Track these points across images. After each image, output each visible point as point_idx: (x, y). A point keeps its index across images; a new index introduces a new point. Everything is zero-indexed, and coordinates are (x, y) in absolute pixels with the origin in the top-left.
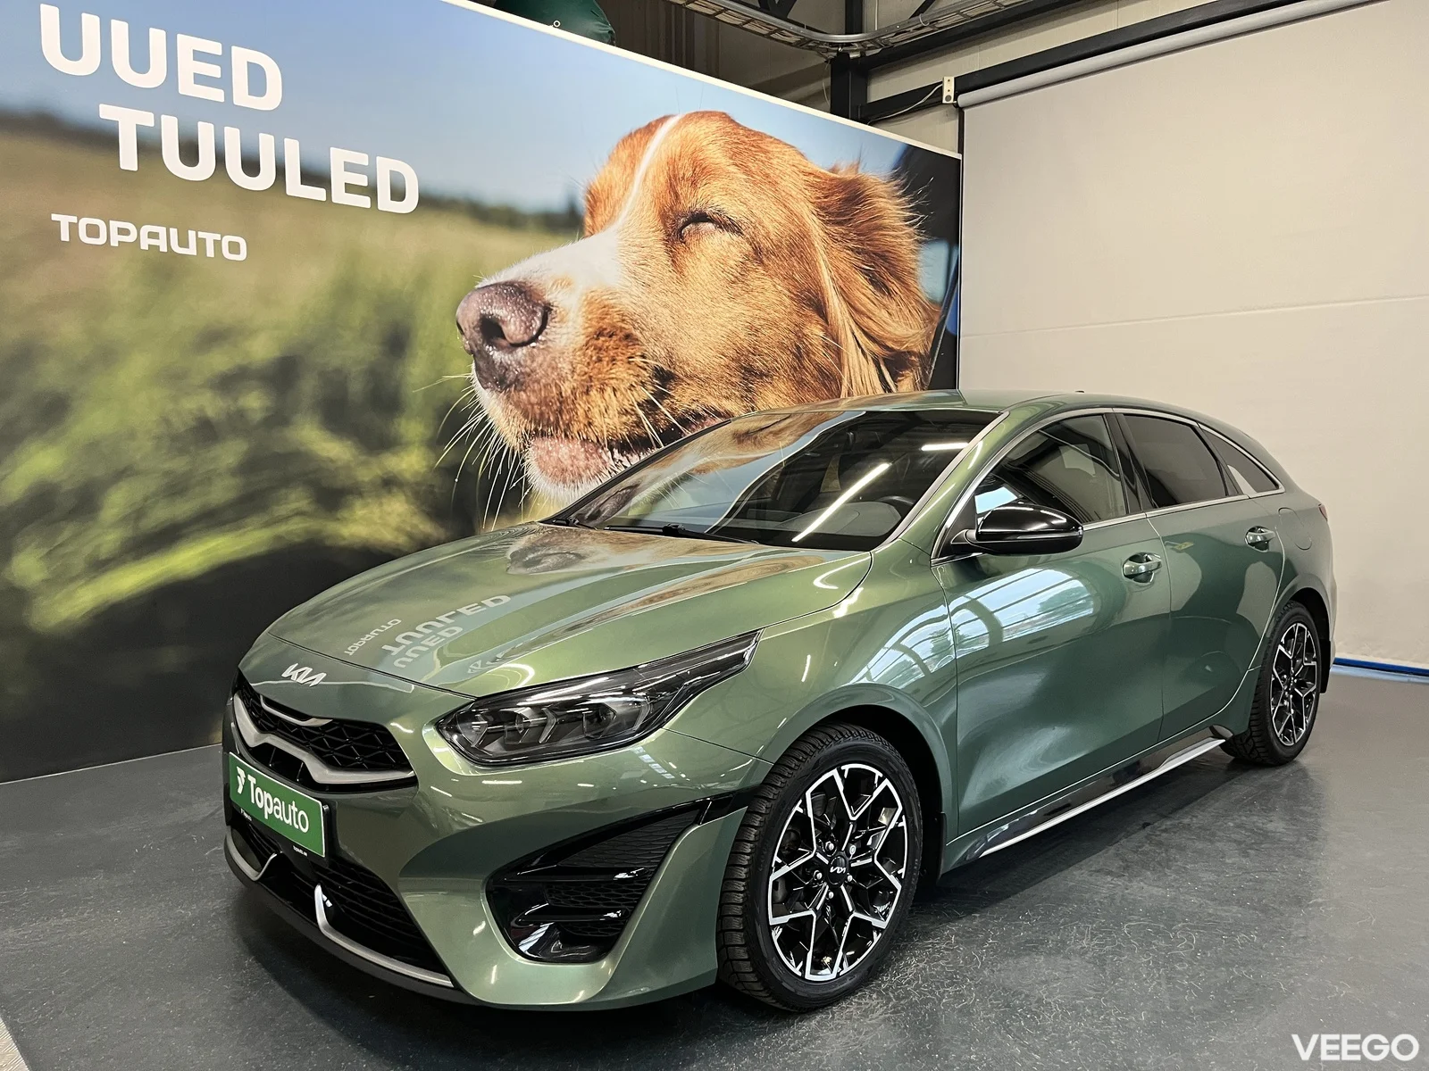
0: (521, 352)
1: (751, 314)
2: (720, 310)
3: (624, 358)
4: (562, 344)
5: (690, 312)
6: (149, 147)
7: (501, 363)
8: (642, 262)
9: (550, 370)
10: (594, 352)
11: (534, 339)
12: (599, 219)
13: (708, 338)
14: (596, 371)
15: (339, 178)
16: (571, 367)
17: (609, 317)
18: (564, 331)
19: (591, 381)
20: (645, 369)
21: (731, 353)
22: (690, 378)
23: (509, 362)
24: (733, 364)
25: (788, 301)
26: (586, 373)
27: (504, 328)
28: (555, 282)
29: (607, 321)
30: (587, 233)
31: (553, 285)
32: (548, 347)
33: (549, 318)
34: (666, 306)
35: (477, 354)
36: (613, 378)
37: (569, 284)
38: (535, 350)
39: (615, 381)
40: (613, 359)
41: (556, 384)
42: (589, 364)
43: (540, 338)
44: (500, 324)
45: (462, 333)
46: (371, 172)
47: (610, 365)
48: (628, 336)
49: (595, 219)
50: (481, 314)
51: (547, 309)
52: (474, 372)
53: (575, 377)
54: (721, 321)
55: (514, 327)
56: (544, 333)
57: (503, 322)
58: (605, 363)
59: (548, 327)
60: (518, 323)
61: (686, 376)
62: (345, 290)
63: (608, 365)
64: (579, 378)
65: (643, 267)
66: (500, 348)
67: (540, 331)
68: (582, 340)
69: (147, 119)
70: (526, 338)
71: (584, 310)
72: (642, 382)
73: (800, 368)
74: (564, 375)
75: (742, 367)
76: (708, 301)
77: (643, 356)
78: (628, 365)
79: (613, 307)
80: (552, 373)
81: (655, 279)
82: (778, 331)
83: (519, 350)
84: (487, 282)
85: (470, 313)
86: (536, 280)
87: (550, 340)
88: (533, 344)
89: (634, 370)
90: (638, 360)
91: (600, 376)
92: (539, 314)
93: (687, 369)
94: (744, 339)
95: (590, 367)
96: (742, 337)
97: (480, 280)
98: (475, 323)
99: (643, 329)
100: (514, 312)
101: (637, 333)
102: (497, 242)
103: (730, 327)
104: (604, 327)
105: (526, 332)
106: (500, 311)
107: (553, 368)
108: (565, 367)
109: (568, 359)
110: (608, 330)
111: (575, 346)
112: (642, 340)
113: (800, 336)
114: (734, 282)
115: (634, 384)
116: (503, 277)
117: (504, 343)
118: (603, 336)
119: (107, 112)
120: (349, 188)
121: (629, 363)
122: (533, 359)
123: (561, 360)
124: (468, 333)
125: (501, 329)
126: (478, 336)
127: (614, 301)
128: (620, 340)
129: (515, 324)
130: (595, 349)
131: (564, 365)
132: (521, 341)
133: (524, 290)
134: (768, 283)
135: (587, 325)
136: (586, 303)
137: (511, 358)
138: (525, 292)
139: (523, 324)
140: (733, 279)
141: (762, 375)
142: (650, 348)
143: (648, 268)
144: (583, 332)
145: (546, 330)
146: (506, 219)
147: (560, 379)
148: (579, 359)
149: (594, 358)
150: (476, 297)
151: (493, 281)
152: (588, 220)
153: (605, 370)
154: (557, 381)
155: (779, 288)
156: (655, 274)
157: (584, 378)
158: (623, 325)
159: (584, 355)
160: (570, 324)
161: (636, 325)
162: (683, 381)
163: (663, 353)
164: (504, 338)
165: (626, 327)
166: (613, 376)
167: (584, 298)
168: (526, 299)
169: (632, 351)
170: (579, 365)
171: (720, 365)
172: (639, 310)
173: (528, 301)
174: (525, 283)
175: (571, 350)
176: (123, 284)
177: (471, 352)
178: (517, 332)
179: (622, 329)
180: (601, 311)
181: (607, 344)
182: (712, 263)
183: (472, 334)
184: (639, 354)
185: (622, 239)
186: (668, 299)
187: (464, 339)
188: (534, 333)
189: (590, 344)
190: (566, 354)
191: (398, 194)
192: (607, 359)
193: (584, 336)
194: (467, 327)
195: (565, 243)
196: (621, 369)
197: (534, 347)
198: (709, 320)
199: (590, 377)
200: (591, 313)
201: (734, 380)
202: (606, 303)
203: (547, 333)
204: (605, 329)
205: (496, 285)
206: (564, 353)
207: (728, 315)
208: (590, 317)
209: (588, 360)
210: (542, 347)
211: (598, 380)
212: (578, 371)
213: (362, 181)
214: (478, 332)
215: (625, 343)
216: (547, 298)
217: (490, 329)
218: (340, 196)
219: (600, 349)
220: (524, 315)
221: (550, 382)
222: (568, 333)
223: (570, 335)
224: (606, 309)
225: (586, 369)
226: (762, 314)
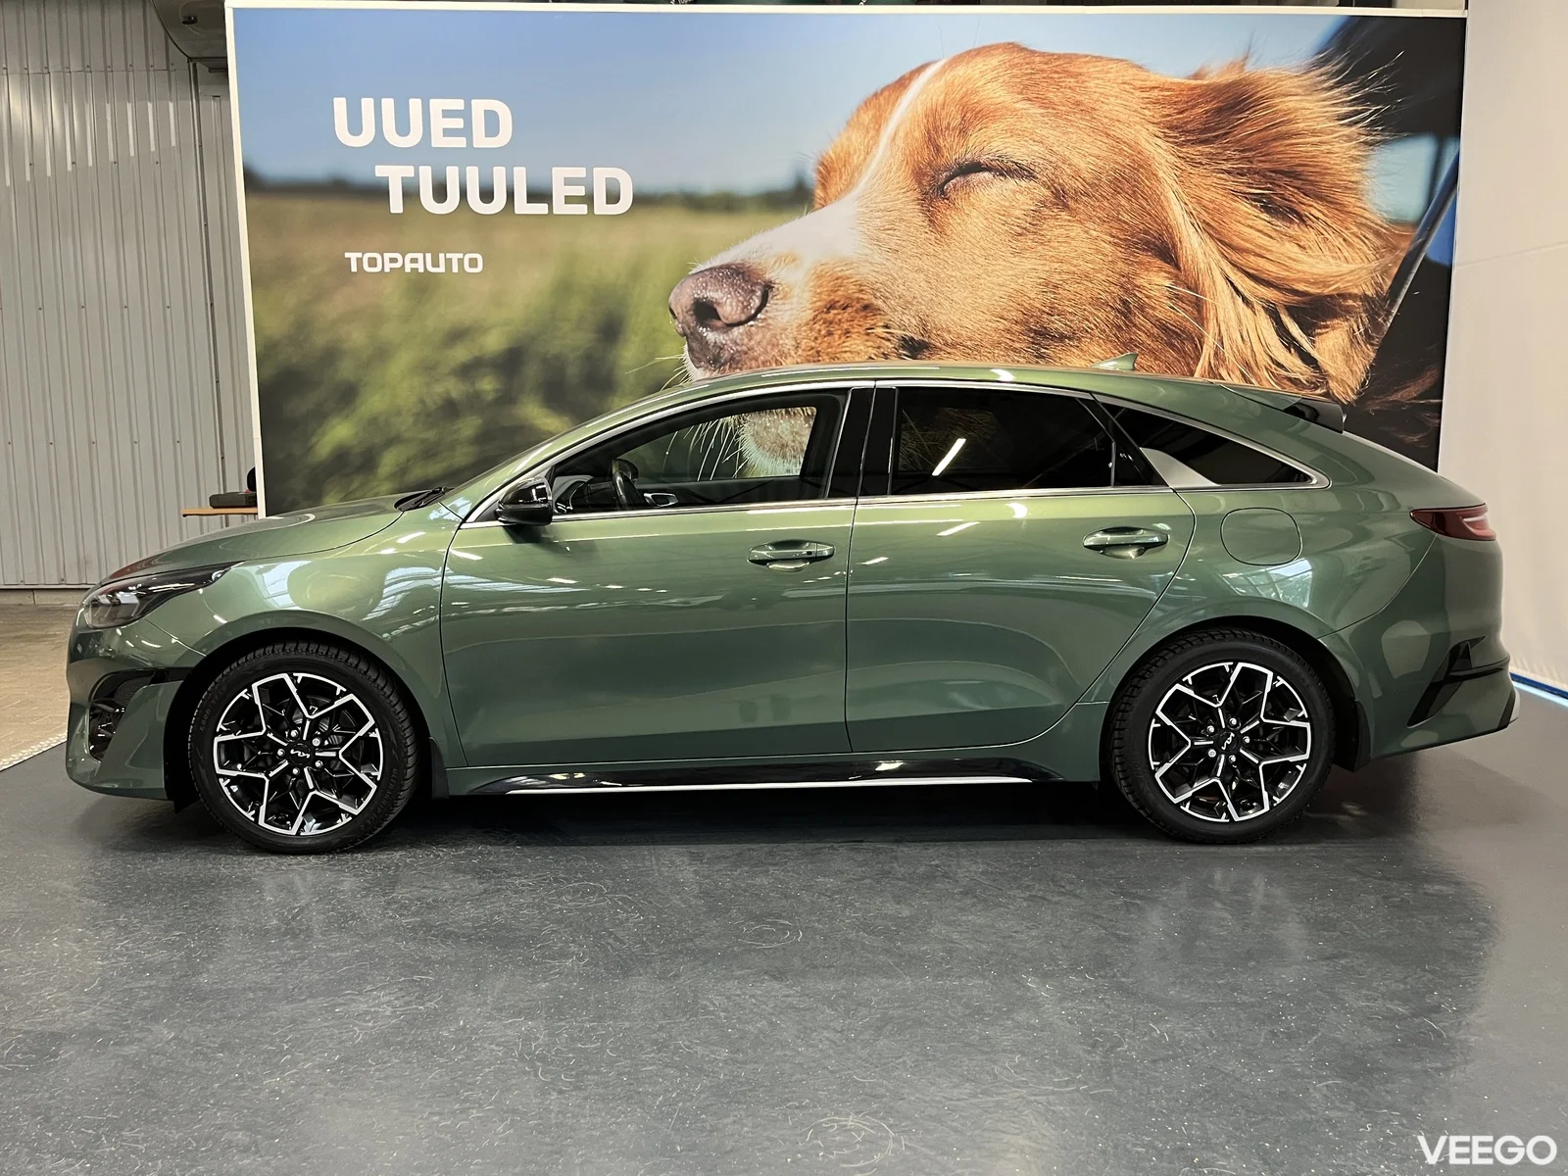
0: (736, 332)
1: (1047, 268)
2: (997, 267)
3: (861, 330)
4: (785, 321)
5: (954, 274)
6: (411, 194)
7: (715, 342)
8: (887, 227)
9: (769, 347)
10: (824, 326)
11: (753, 317)
12: (832, 190)
13: (980, 301)
14: (825, 345)
15: (559, 192)
16: (794, 343)
17: (842, 289)
18: (787, 307)
19: (819, 356)
20: (889, 340)
21: (1015, 315)
22: (953, 346)
23: (724, 342)
24: (1017, 328)
25: (1108, 248)
26: (812, 348)
27: (719, 310)
28: (778, 259)
29: (840, 293)
30: (817, 206)
31: (776, 262)
32: (769, 324)
33: (770, 296)
34: (920, 270)
35: (690, 336)
36: (846, 352)
37: (794, 260)
38: (753, 328)
39: (848, 354)
40: (847, 332)
41: (777, 360)
42: (816, 338)
43: (759, 316)
44: (715, 306)
45: (675, 317)
46: (588, 183)
47: (843, 338)
48: (866, 307)
49: (828, 191)
50: (695, 298)
51: (768, 288)
52: (687, 353)
53: (800, 352)
54: (1000, 281)
55: (729, 306)
56: (763, 311)
57: (718, 304)
58: (837, 337)
59: (768, 305)
60: (734, 304)
61: (946, 344)
62: (564, 288)
63: (840, 338)
64: (805, 354)
65: (888, 232)
66: (714, 329)
67: (759, 310)
68: (809, 314)
69: (408, 171)
70: (743, 317)
71: (812, 284)
72: (883, 354)
73: (1127, 326)
74: (786, 351)
75: (1031, 330)
76: (981, 260)
77: (886, 327)
78: (867, 337)
79: (848, 278)
80: (772, 349)
81: (904, 244)
82: (1090, 285)
83: (735, 329)
84: (701, 267)
85: (683, 298)
86: (758, 261)
87: (770, 318)
88: (751, 323)
89: (874, 342)
90: (880, 331)
91: (830, 350)
92: (759, 293)
93: (947, 336)
94: (1035, 298)
95: (819, 341)
96: (1032, 296)
97: (694, 266)
98: (689, 307)
99: (887, 298)
100: (730, 293)
101: (879, 303)
102: (714, 228)
103: (1013, 286)
104: (837, 299)
105: (743, 312)
106: (713, 294)
107: (773, 345)
108: (788, 343)
109: (791, 335)
110: (842, 303)
111: (799, 322)
112: (886, 309)
113: (1128, 285)
114: (1020, 235)
115: (873, 356)
116: (717, 262)
117: (719, 324)
118: (835, 308)
119: (381, 171)
120: (569, 200)
121: (868, 334)
122: (750, 336)
123: (783, 336)
124: (681, 318)
125: (715, 310)
126: (691, 320)
127: (850, 272)
128: (857, 311)
129: (731, 305)
130: (824, 323)
131: (787, 341)
132: (736, 321)
133: (741, 271)
134: (1076, 230)
135: (815, 299)
136: (814, 277)
137: (727, 338)
138: (743, 273)
139: (740, 304)
140: (1019, 230)
141: (1062, 337)
142: (895, 318)
143: (898, 234)
144: (811, 306)
145: (766, 308)
146: (726, 204)
147: (781, 356)
148: (804, 334)
149: (823, 332)
150: (690, 282)
151: (708, 267)
152: (819, 193)
153: (836, 344)
154: (778, 358)
155: (1095, 233)
156: (905, 238)
157: (811, 352)
158: (861, 296)
159: (811, 330)
160: (795, 300)
161: (878, 294)
162: (941, 350)
163: (913, 321)
164: (719, 319)
165: (865, 297)
166: (847, 349)
167: (813, 271)
168: (743, 279)
169: (872, 322)
170: (805, 341)
171: (996, 330)
172: (882, 278)
173: (746, 282)
174: (743, 264)
175: (795, 325)
176: (392, 299)
177: (684, 334)
178: (733, 313)
179: (858, 300)
180: (832, 283)
181: (839, 317)
182: (989, 216)
183: (684, 317)
184: (882, 324)
185: (861, 206)
186: (926, 263)
187: (677, 323)
188: (753, 312)
189: (819, 318)
190: (789, 330)
191: (613, 198)
192: (839, 332)
193: (811, 311)
194: (680, 311)
196: (856, 341)
197: (752, 326)
198: (982, 281)
199: (818, 352)
200: (820, 286)
201: (1017, 345)
202: (840, 274)
203: (767, 311)
204: (838, 302)
205: (711, 269)
206: (786, 329)
207: (1010, 272)
208: (819, 291)
209: (816, 335)
210: (760, 325)
211: (828, 354)
212: (803, 346)
213: (581, 191)
214: (692, 315)
215: (863, 314)
216: (767, 276)
217: (705, 312)
218: (560, 207)
219: (831, 323)
220: (741, 295)
221: (769, 359)
222: (791, 309)
223: (794, 312)
224: (839, 281)
225: (813, 344)
226: (1065, 267)
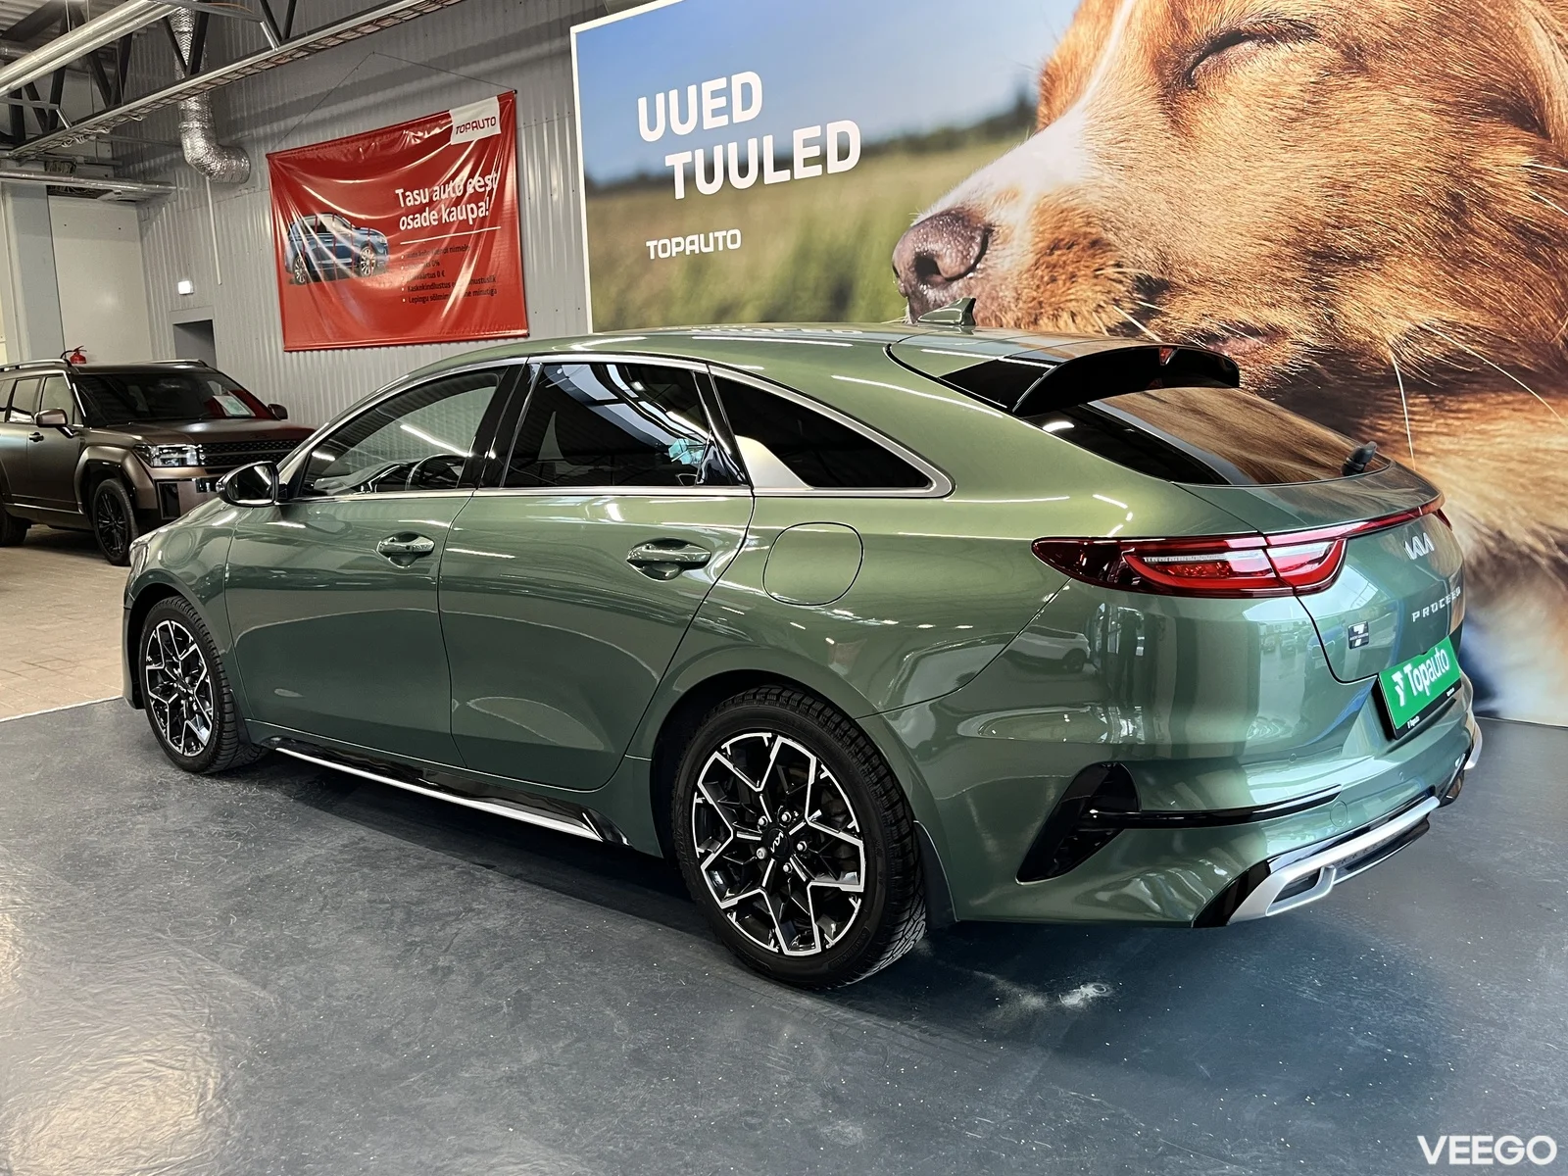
0: (956, 286)
1: (1333, 162)
2: (1262, 170)
3: (1088, 272)
4: (1006, 268)
5: (1202, 187)
6: (690, 179)
7: (935, 301)
8: (1119, 139)
9: (989, 301)
10: (1047, 271)
11: (972, 269)
12: (1057, 104)
13: (1237, 219)
14: (1048, 294)
15: (800, 154)
16: (1015, 294)
17: (1068, 223)
18: (1007, 252)
19: (1041, 308)
20: (1121, 282)
21: (1285, 233)
22: (1201, 283)
23: (944, 299)
24: (1288, 251)
25: (1428, 119)
26: (1034, 299)
27: (939, 264)
28: (998, 198)
29: (1065, 229)
30: (1040, 126)
31: (995, 201)
32: (989, 275)
33: (990, 241)
34: (1159, 189)
35: (913, 297)
36: (1071, 300)
37: (1015, 196)
38: (972, 281)
39: (1074, 303)
40: (1073, 276)
41: (996, 316)
42: (1038, 287)
43: (978, 266)
44: (935, 259)
45: (898, 276)
46: (822, 142)
47: (1068, 284)
48: (1095, 243)
49: (1052, 105)
50: (916, 253)
51: (988, 231)
52: (908, 314)
53: (1021, 305)
54: (1266, 188)
55: (949, 260)
56: (983, 260)
57: (938, 256)
58: (1061, 282)
59: (988, 252)
60: (954, 255)
61: (1192, 281)
62: (803, 255)
63: (1065, 284)
64: (1026, 306)
65: (1122, 145)
66: (934, 285)
67: (978, 259)
68: (1030, 259)
69: (686, 157)
70: (963, 269)
71: (1033, 222)
72: (1114, 300)
73: (1459, 232)
74: (1006, 304)
75: (1308, 252)
76: (1240, 164)
77: (1118, 265)
78: (1095, 281)
79: (1074, 210)
80: (992, 304)
81: (1140, 157)
82: (1400, 178)
83: (955, 283)
84: (922, 217)
85: (904, 256)
86: (976, 202)
87: (990, 267)
88: (971, 275)
89: (1103, 286)
90: (1110, 271)
91: (1053, 299)
92: (978, 240)
93: (1192, 270)
94: (1314, 205)
95: (1041, 290)
96: (1311, 203)
97: (916, 217)
98: (911, 263)
99: (1119, 229)
100: (950, 243)
101: (1111, 236)
102: (933, 171)
103: (1284, 193)
104: (1061, 237)
105: (962, 263)
106: (933, 246)
107: (993, 299)
108: (1008, 295)
109: (1011, 286)
110: (1067, 240)
111: (1020, 268)
112: (1117, 242)
113: (1460, 171)
114: (1294, 120)
115: (1102, 304)
116: (938, 209)
117: (939, 279)
118: (1059, 249)
119: (669, 161)
120: (808, 162)
121: (1096, 277)
122: (969, 289)
123: (1003, 287)
124: (903, 275)
125: (936, 264)
126: (912, 277)
127: (1076, 201)
128: (1083, 250)
129: (951, 256)
130: (1047, 267)
131: (1006, 293)
132: (957, 274)
133: (961, 216)
134: (1379, 100)
135: (1037, 240)
136: (1036, 213)
137: (946, 295)
138: (963, 219)
139: (960, 255)
140: (1294, 114)
141: (1355, 259)
142: (1128, 253)
143: (1133, 145)
144: (1032, 249)
145: (986, 256)
146: (944, 142)
147: (1001, 310)
148: (1025, 282)
149: (1046, 279)
150: (912, 235)
151: (928, 216)
152: (1043, 110)
153: (1060, 292)
154: (998, 313)
155: (1407, 101)
156: (1141, 149)
157: (1031, 305)
158: (1088, 230)
159: (1033, 277)
160: (1015, 243)
161: (1109, 226)
162: (1185, 289)
163: (1151, 255)
164: (939, 273)
165: (1094, 231)
166: (1072, 297)
167: (1035, 207)
168: (963, 225)
169: (1101, 261)
170: (1026, 290)
171: (1258, 257)
172: (1112, 205)
173: (965, 227)
174: (963, 208)
175: (1016, 273)
176: (677, 280)
177: (906, 294)
178: (953, 265)
179: (1086, 235)
180: (1055, 219)
181: (1064, 258)
182: (1251, 102)
183: (907, 275)
184: (1112, 262)
185: (1090, 118)
186: (1168, 178)
187: (899, 282)
188: (972, 262)
189: (1041, 261)
190: (1009, 280)
191: (843, 154)
192: (1064, 277)
193: (1032, 254)
194: (902, 269)
195: (1011, 148)
196: (1083, 287)
197: (971, 278)
198: (1239, 193)
199: (1040, 303)
200: (1043, 224)
201: (1288, 275)
202: (1065, 206)
203: (986, 260)
204: (1063, 240)
205: (931, 218)
206: (1007, 278)
207: (1280, 175)
208: (1041, 229)
209: (1037, 283)
210: (980, 276)
211: (1050, 305)
212: (1024, 299)
213: (815, 151)
214: (913, 272)
215: (1092, 251)
216: (987, 219)
217: (926, 267)
218: (801, 172)
219: (1055, 266)
220: (961, 244)
221: (989, 315)
222: (1012, 255)
223: (1015, 256)
224: (1064, 214)
225: (1035, 294)
226: (1360, 157)
